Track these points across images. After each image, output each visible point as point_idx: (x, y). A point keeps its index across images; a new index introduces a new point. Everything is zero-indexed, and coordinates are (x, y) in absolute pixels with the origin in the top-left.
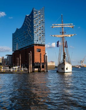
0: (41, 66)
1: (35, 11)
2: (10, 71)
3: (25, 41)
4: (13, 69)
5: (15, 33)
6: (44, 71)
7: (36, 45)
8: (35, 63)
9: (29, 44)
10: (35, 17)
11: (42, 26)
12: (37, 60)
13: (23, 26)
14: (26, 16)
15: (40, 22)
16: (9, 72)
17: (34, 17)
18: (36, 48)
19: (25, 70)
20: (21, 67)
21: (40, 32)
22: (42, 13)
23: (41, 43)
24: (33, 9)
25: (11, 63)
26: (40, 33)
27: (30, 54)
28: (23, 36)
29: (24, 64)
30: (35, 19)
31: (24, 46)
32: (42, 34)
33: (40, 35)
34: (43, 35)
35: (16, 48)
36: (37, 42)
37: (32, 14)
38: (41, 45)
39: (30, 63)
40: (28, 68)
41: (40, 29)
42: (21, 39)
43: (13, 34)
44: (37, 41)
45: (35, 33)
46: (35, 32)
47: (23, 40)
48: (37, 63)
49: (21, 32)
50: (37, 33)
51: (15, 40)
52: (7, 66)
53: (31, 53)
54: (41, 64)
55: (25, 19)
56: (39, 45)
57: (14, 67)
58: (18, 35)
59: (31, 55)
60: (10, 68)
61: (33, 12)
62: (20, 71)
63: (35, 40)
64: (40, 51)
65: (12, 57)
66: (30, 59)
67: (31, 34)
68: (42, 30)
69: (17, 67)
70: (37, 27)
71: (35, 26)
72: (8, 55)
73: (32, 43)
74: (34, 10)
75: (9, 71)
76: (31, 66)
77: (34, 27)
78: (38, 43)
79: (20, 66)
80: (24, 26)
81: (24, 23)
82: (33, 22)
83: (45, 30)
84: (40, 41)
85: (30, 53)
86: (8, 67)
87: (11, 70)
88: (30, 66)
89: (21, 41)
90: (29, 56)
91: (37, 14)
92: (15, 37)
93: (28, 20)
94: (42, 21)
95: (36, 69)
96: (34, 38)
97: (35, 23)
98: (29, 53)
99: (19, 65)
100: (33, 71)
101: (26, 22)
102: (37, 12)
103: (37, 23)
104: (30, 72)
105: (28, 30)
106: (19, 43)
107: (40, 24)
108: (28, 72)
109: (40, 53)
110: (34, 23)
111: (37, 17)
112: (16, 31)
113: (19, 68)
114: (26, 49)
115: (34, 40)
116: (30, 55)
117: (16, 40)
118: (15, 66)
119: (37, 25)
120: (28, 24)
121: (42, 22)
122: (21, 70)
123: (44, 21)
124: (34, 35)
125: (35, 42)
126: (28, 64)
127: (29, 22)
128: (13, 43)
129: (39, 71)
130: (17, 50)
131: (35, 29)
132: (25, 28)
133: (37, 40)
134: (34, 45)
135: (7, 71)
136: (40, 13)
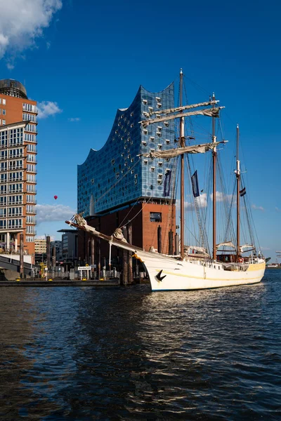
1: (145, 97)
2: (68, 278)
4: (78, 272)
5: (85, 164)
7: (149, 200)
9: (128, 199)
11: (168, 142)
13: (109, 142)
14: (119, 113)
15: (160, 129)
16: (66, 282)
17: (143, 116)
18: (147, 209)
19: (112, 278)
20: (102, 269)
22: (168, 103)
24: (140, 89)
25: (73, 252)
26: (160, 164)
28: (110, 173)
31: (110, 205)
32: (168, 166)
33: (160, 171)
34: (168, 171)
35: (88, 208)
36: (151, 191)
37: (136, 107)
38: (163, 201)
42: (105, 183)
43: (79, 167)
44: (152, 188)
45: (146, 163)
46: (144, 160)
47: (109, 186)
49: (105, 162)
50: (151, 163)
51: (85, 184)
52: (62, 265)
53: (131, 226)
55: (116, 122)
56: (157, 200)
57: (80, 268)
58: (93, 170)
59: (130, 231)
61: (138, 98)
62: (99, 279)
63: (145, 187)
64: (158, 220)
65: (76, 236)
67: (132, 167)
69: (88, 268)
70: (152, 146)
71: (144, 144)
72: (66, 231)
73: (134, 196)
74: (142, 92)
75: (65, 278)
76: (131, 266)
77: (143, 147)
78: (153, 194)
80: (114, 143)
81: (112, 135)
82: (141, 130)
84: (159, 189)
86: (63, 268)
87: (72, 276)
88: (126, 265)
89: (103, 188)
91: (150, 104)
92: (86, 176)
93: (125, 125)
94: (166, 128)
96: (141, 181)
97: (146, 133)
98: (125, 227)
99: (96, 262)
100: (137, 281)
101: (120, 129)
102: (151, 99)
103: (150, 133)
104: (126, 281)
105: (126, 154)
106: (96, 194)
107: (159, 135)
108: (122, 284)
109: (158, 224)
110: (143, 133)
112: (88, 158)
113: (95, 270)
114: (117, 213)
115: (141, 186)
116: (128, 231)
117: (88, 185)
118: (83, 265)
119: (152, 140)
120: (125, 138)
121: (167, 131)
122: (102, 277)
123: (172, 129)
124: (141, 169)
125: (145, 192)
128: (78, 195)
130: (91, 215)
131: (145, 151)
132: (116, 149)
133: (150, 185)
134: (143, 199)
135: (60, 278)
136: (159, 101)
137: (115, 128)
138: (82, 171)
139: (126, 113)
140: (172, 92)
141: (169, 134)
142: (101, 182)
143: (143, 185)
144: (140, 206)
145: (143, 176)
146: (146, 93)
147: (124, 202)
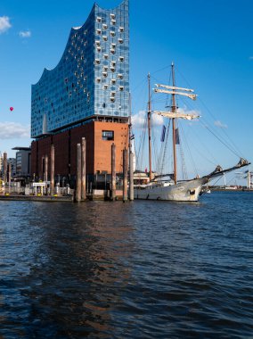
0: (114, 182)
1: (99, 15)
2: (23, 193)
3: (69, 107)
4: (32, 188)
5: (40, 83)
6: (121, 199)
7: (101, 118)
8: (95, 172)
9: (80, 117)
10: (99, 32)
11: (122, 59)
12: (102, 163)
13: (63, 61)
14: (73, 31)
15: (114, 47)
16: (21, 197)
17: (96, 34)
18: (99, 127)
19: (65, 194)
20: (55, 186)
21: (112, 77)
22: (122, 19)
23: (117, 113)
24: (94, 7)
26: (114, 82)
27: (82, 145)
28: (63, 91)
29: (62, 176)
30: (99, 38)
31: (63, 123)
32: (121, 83)
33: (113, 89)
34: (122, 89)
35: (41, 127)
36: (103, 109)
37: (90, 25)
38: (116, 119)
39: (79, 173)
40: (74, 186)
41: (112, 70)
42: (57, 102)
43: (34, 87)
44: (104, 106)
45: (99, 80)
46: (97, 78)
47: (62, 104)
48: (103, 174)
49: (58, 80)
50: (104, 81)
51: (39, 103)
52: (17, 181)
53: (84, 143)
54: (114, 177)
55: (70, 40)
56: (109, 119)
57: (35, 184)
58: (47, 88)
59: (84, 149)
60: (23, 185)
61: (92, 16)
62: (52, 195)
63: (98, 105)
64: (110, 139)
65: (29, 154)
66: (79, 161)
67: (85, 86)
68: (121, 71)
69: (42, 184)
70: (106, 63)
71: (98, 62)
72: (20, 149)
73: (87, 114)
74: (96, 9)
75: (21, 193)
76: (84, 183)
77: (96, 65)
78: (106, 112)
79: (53, 182)
80: (67, 62)
81: (66, 54)
82: (94, 48)
83: (128, 72)
84: (113, 106)
85: (81, 142)
86: (19, 184)
87: (28, 191)
88: (79, 182)
89: (56, 107)
90: (79, 151)
91: (104, 21)
92: (40, 95)
93: (79, 44)
94: (119, 44)
95: (99, 193)
96: (93, 99)
97: (99, 50)
98: (79, 145)
99: (49, 179)
100: (90, 198)
101: (73, 48)
102: (105, 16)
103: (104, 51)
104: (79, 198)
105: (78, 73)
106: (49, 113)
107: (113, 52)
108: (75, 201)
109: (111, 142)
110: (96, 51)
111: (104, 33)
112: (42, 78)
113: (48, 186)
114: (70, 131)
115: (93, 104)
116: (82, 148)
117: (41, 104)
118: (37, 181)
119: (106, 57)
120: (79, 56)
121: (121, 48)
122: (55, 193)
123: (126, 45)
124: (93, 87)
125: (98, 111)
126: (76, 175)
127: (81, 47)
128: (32, 114)
129: (107, 198)
130: (44, 133)
131: (99, 68)
132: (69, 68)
133: (103, 101)
134: (95, 118)
135: (16, 193)
136: (114, 18)
137: (68, 46)
138: (36, 90)
139: (80, 31)
140: (127, 8)
141: (123, 51)
142: (54, 100)
143: (96, 103)
144: (92, 125)
145: (96, 94)
146: (101, 10)
147: (76, 120)
